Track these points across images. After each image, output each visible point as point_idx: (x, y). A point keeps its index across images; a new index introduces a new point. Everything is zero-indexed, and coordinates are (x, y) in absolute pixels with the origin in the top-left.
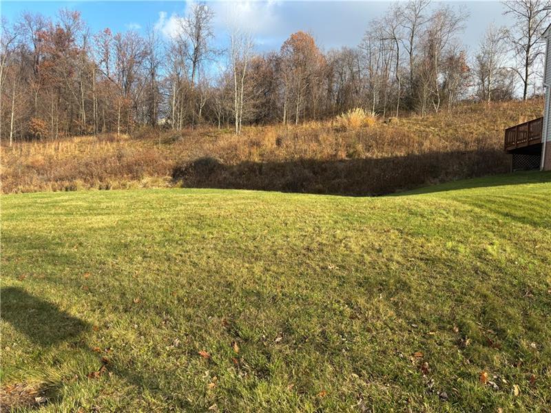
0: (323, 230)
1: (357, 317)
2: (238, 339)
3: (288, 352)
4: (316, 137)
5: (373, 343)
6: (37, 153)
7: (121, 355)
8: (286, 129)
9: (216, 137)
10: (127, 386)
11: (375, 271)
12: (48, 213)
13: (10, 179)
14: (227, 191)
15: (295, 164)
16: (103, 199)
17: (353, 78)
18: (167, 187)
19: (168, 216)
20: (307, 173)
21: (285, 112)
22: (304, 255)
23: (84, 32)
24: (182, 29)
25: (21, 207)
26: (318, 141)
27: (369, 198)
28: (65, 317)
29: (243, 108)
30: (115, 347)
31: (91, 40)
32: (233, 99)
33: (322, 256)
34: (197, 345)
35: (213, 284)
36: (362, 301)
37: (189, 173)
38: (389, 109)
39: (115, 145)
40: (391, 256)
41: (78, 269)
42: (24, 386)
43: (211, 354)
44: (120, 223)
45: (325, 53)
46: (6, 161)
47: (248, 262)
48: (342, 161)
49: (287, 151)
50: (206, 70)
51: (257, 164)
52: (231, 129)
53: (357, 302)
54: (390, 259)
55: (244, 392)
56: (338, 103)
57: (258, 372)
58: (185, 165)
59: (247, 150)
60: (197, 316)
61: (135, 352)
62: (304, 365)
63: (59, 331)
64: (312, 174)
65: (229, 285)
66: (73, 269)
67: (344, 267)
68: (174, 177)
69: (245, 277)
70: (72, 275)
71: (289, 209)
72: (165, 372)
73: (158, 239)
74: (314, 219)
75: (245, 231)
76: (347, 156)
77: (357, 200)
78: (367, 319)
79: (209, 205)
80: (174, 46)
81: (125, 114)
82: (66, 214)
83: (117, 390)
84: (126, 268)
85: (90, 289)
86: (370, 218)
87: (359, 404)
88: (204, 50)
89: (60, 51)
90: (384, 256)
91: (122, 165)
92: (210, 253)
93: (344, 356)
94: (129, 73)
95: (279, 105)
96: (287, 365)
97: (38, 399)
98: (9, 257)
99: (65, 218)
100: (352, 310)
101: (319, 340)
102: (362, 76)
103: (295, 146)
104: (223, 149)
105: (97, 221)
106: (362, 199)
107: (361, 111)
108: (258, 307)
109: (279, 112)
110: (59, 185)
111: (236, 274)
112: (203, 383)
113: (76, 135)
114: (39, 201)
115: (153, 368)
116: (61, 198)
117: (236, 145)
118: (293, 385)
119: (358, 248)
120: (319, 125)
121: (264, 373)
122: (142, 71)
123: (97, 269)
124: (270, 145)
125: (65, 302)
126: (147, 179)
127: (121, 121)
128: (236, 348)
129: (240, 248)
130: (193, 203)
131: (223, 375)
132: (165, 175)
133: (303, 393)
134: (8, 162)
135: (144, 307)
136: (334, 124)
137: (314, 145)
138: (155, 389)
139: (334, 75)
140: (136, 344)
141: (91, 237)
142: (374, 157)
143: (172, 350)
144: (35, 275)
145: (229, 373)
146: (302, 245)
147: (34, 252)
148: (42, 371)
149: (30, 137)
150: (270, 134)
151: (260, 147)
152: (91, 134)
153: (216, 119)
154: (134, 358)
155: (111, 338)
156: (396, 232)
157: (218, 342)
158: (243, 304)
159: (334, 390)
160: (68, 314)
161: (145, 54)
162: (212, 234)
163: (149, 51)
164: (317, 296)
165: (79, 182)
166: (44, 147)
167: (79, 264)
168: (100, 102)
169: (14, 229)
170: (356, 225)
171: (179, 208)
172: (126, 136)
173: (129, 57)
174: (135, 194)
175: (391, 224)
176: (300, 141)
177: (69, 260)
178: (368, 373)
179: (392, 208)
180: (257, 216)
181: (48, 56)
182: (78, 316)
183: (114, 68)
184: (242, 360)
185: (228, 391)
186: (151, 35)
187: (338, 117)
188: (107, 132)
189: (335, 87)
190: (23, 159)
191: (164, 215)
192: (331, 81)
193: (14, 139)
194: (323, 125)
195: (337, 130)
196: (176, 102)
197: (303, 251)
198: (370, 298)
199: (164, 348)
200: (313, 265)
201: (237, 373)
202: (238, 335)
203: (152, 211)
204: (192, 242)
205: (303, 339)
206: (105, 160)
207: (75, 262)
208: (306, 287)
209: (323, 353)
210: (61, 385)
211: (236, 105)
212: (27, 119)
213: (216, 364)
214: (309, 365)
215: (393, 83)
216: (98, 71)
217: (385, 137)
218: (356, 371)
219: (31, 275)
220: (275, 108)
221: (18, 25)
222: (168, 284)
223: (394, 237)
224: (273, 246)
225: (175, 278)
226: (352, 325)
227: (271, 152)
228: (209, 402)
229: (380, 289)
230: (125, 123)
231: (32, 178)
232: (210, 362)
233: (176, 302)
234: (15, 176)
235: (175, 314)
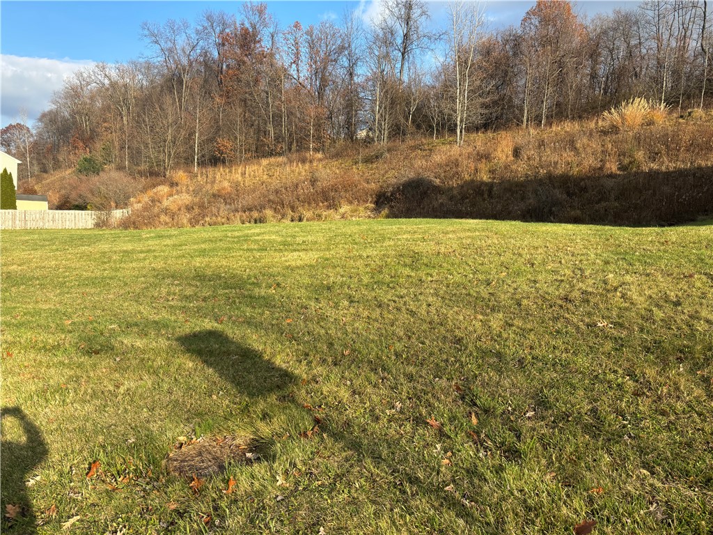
0: (587, 273)
1: (644, 393)
2: (475, 409)
3: (544, 431)
4: (571, 143)
5: (670, 430)
6: (224, 178)
7: (334, 415)
8: (529, 134)
9: (430, 150)
10: (345, 451)
11: (672, 332)
12: (241, 249)
13: (197, 211)
14: (446, 221)
15: (540, 182)
16: (298, 232)
17: (630, 55)
18: (370, 217)
19: (375, 253)
20: (559, 194)
21: (526, 111)
22: (561, 306)
23: (271, 30)
24: (387, 11)
25: (212, 241)
26: (574, 149)
27: (656, 229)
28: (270, 367)
29: (468, 108)
30: (326, 404)
31: (280, 38)
32: (453, 99)
33: (588, 309)
34: (424, 411)
35: (438, 338)
36: (651, 372)
37: (396, 198)
38: (689, 98)
39: (307, 166)
40: (697, 312)
41: (279, 313)
42: (234, 439)
43: (442, 425)
44: (320, 260)
45: (588, 22)
46: (191, 189)
47: (482, 314)
48: (611, 176)
49: (529, 165)
50: (418, 62)
51: (486, 184)
52: (451, 139)
53: (644, 374)
54: (695, 316)
55: (489, 475)
56: (605, 93)
57: (505, 452)
58: (391, 189)
59: (472, 166)
60: (421, 376)
61: (350, 413)
62: (569, 449)
63: (265, 381)
64: (565, 196)
65: (459, 341)
66: (272, 313)
67: (621, 325)
68: (377, 205)
69: (479, 332)
70: (273, 319)
71: (536, 245)
72: (387, 440)
73: (366, 280)
74: (574, 259)
75: (474, 273)
76: (619, 169)
77: (638, 231)
78: (660, 398)
79: (424, 240)
80: (378, 35)
81: (318, 126)
82: (259, 250)
83: (334, 454)
84: (331, 313)
85: (293, 337)
86: (660, 258)
87: (651, 509)
88: (415, 36)
89: (246, 55)
90: (685, 311)
91: (316, 191)
92: (430, 299)
93: (627, 445)
94: (323, 76)
95: (516, 102)
96: (545, 447)
97: (249, 455)
98: (205, 298)
99: (259, 254)
100: (635, 384)
101: (588, 419)
102: (644, 51)
103: (541, 157)
104: (440, 165)
105: (293, 258)
106: (646, 230)
107: (643, 101)
108: (500, 372)
109: (517, 112)
110: (247, 217)
111: (466, 328)
112: (435, 458)
113: (264, 156)
114: (229, 234)
115: (372, 434)
116: (253, 231)
117: (457, 160)
118: (554, 474)
119: (642, 299)
120: (577, 126)
121: (513, 454)
122: (338, 71)
123: (299, 313)
124: (504, 157)
125: (269, 351)
126: (345, 208)
127: (313, 136)
128: (474, 420)
129: (469, 294)
130: (404, 237)
131: (459, 451)
132: (367, 202)
133: (570, 486)
134: (193, 191)
135: (356, 360)
136: (600, 123)
137: (568, 155)
138: (377, 459)
139: (600, 53)
140: (350, 403)
141: (289, 277)
142: (663, 168)
143: (393, 415)
144: (234, 318)
145: (468, 450)
146: (557, 293)
147: (231, 293)
148: (252, 424)
149: (215, 160)
150: (504, 143)
151: (490, 161)
152: (280, 154)
153: (431, 127)
154: (350, 421)
155: (322, 394)
156: (704, 278)
157: (450, 410)
158: (479, 366)
159: (614, 487)
160: (273, 363)
161: (342, 49)
162: (431, 276)
163: (347, 45)
164: (582, 361)
165: (269, 212)
166: (230, 172)
167: (278, 307)
168: (290, 114)
169: (207, 266)
170: (638, 266)
171: (387, 243)
172: (320, 155)
173: (322, 54)
174: (334, 227)
175: (695, 266)
176: (548, 150)
177: (267, 302)
178: (666, 471)
179: (694, 243)
180: (490, 253)
181: (232, 63)
182: (284, 366)
183: (305, 71)
184: (483, 436)
185: (468, 471)
186: (350, 24)
187: (606, 113)
188: (297, 151)
189: (602, 70)
190: (209, 186)
191: (369, 252)
192: (595, 62)
193: (198, 164)
194: (582, 126)
195: (604, 133)
196: (380, 107)
197: (560, 302)
198: (664, 369)
199: (383, 412)
200: (575, 320)
201: (478, 451)
202: (475, 404)
203: (356, 246)
204: (406, 286)
205: (565, 417)
206: (297, 186)
207: (275, 306)
208: (566, 349)
209: (595, 437)
210: (273, 443)
211: (458, 107)
212: (211, 140)
213: (449, 437)
214: (576, 451)
215: (696, 57)
216: (289, 77)
217: (681, 140)
218: (645, 465)
219: (230, 318)
220: (511, 106)
221: (200, 28)
222: (381, 335)
223: (701, 286)
224: (515, 294)
225: (390, 329)
226: (638, 405)
227: (506, 168)
228: (444, 481)
229: (680, 358)
230: (318, 138)
231: (219, 209)
232: (441, 434)
233: (393, 357)
234: (202, 206)
235: (394, 371)
